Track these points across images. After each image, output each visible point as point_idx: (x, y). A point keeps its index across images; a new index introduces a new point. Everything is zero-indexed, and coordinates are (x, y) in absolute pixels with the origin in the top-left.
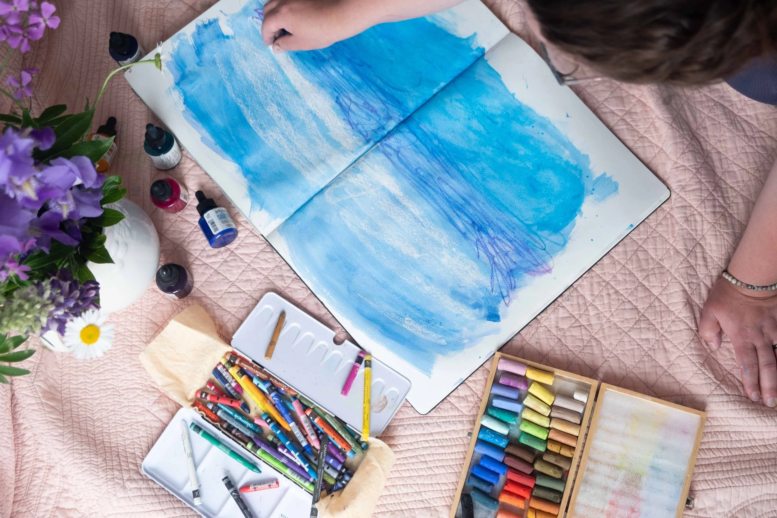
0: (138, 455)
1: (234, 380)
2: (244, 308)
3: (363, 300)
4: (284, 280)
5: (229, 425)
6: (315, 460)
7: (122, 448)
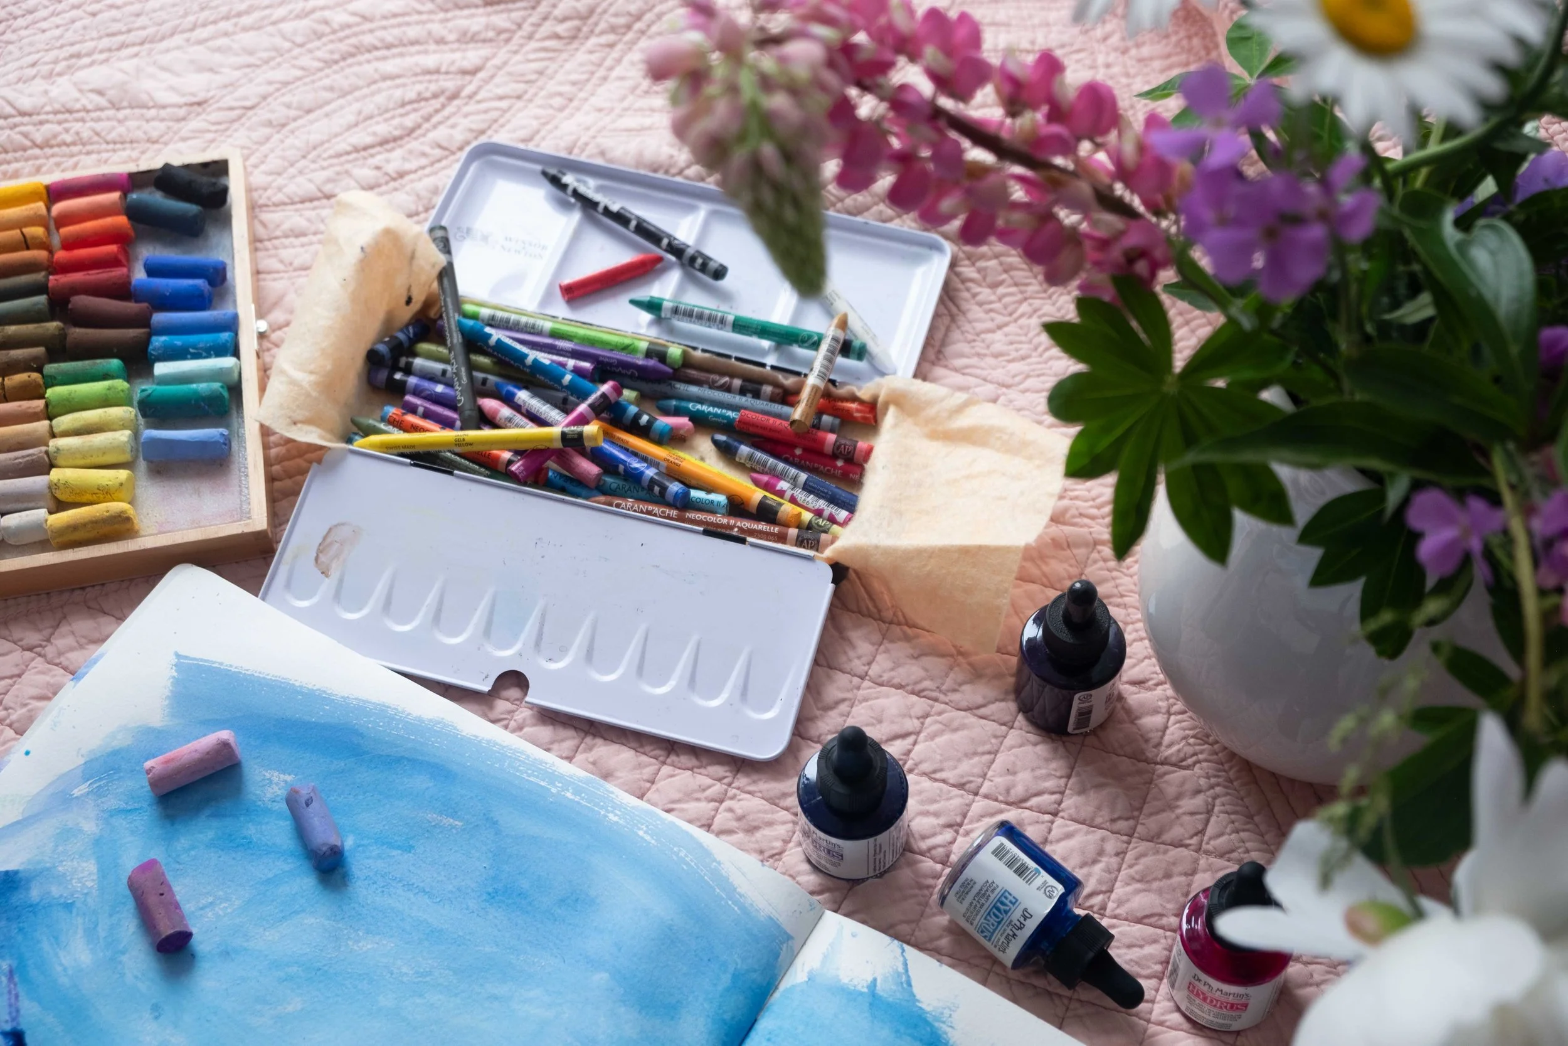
0: (980, 285)
1: (788, 495)
2: (838, 703)
3: (441, 813)
4: (739, 819)
5: (757, 395)
6: (484, 381)
7: (1030, 289)
